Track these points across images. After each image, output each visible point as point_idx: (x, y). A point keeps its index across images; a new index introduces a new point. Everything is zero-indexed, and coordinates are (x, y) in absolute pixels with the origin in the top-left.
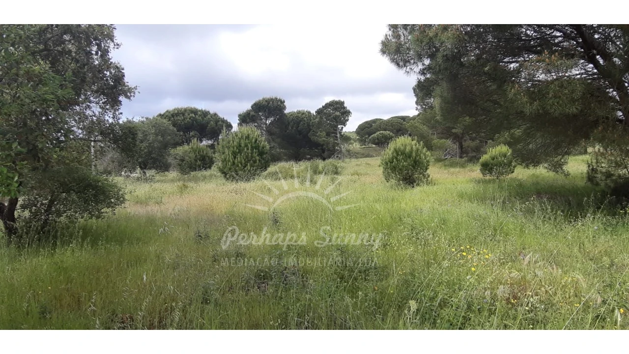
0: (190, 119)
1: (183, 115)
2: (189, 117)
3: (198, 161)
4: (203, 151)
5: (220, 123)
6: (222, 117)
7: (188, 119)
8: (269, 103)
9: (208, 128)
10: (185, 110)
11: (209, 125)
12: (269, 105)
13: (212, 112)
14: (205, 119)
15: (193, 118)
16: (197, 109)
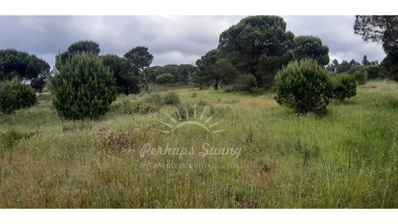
0: (10, 59)
1: (4, 55)
2: (9, 57)
3: (21, 99)
4: (25, 88)
5: (38, 63)
6: (40, 58)
7: (8, 60)
8: (85, 46)
9: (27, 67)
10: (6, 52)
11: (28, 65)
12: (86, 47)
13: (30, 54)
14: (24, 59)
15: (14, 58)
16: (16, 51)
